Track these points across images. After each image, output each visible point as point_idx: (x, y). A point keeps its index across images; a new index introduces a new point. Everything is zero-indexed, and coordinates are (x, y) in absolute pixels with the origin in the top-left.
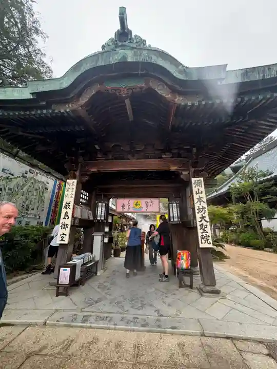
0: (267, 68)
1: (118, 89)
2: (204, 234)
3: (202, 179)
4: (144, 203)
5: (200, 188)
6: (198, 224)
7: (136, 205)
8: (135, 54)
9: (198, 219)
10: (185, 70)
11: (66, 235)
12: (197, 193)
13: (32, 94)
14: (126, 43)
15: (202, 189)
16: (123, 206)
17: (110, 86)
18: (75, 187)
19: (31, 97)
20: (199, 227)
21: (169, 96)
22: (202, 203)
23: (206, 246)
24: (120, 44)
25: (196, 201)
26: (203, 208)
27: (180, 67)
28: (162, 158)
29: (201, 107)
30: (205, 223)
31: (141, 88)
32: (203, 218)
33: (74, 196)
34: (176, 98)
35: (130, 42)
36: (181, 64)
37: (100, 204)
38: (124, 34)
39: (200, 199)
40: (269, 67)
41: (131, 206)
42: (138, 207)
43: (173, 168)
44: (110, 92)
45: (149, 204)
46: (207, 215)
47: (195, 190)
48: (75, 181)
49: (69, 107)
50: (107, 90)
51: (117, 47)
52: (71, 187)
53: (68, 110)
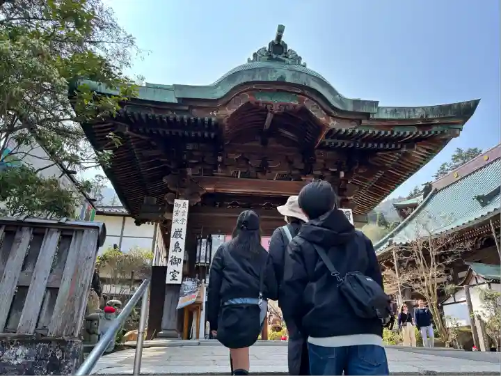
0: (411, 110)
1: (270, 104)
3: (350, 210)
8: (294, 75)
10: (342, 100)
11: (178, 273)
13: (178, 99)
14: (280, 57)
17: (262, 99)
18: (186, 210)
19: (175, 101)
21: (324, 118)
24: (274, 56)
27: (337, 96)
28: (302, 180)
29: (354, 134)
31: (295, 106)
33: (186, 222)
34: (330, 122)
35: (285, 57)
36: (338, 94)
37: (204, 240)
38: (278, 48)
40: (414, 109)
44: (261, 105)
48: (187, 202)
49: (214, 116)
50: (258, 103)
51: (271, 59)
52: (181, 209)
53: (213, 119)
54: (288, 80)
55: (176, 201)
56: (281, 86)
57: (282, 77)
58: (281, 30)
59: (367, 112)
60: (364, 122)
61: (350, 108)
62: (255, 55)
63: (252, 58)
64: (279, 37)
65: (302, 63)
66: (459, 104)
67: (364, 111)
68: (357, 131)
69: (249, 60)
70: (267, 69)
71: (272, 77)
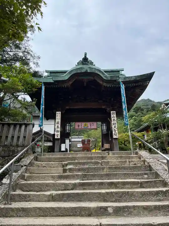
2: (115, 133)
3: (115, 112)
4: (89, 124)
5: (114, 115)
6: (113, 129)
7: (85, 125)
8: (90, 70)
9: (113, 128)
11: (59, 135)
12: (113, 118)
14: (86, 63)
15: (115, 116)
16: (79, 126)
18: (60, 115)
19: (53, 82)
20: (113, 131)
21: (102, 83)
22: (115, 121)
23: (116, 137)
24: (84, 63)
25: (112, 120)
26: (115, 123)
27: (105, 75)
28: (99, 102)
30: (116, 129)
31: (92, 79)
32: (115, 127)
33: (60, 119)
34: (104, 83)
35: (88, 63)
37: (68, 124)
38: (85, 60)
39: (114, 120)
41: (83, 126)
42: (86, 126)
43: (103, 107)
45: (92, 125)
46: (116, 126)
47: (112, 116)
48: (60, 112)
49: (65, 85)
50: (80, 79)
51: (83, 64)
52: (58, 115)
53: (65, 86)
54: (88, 71)
55: (57, 112)
56: (86, 74)
57: (87, 70)
58: (86, 54)
59: (115, 79)
60: (115, 83)
61: (109, 79)
62: (78, 63)
63: (77, 64)
64: (85, 56)
65: (94, 64)
66: (147, 74)
67: (114, 79)
68: (113, 86)
69: (76, 65)
70: (81, 68)
71: (83, 71)
